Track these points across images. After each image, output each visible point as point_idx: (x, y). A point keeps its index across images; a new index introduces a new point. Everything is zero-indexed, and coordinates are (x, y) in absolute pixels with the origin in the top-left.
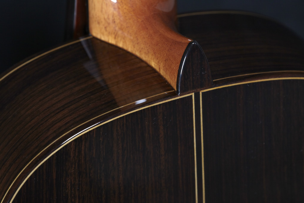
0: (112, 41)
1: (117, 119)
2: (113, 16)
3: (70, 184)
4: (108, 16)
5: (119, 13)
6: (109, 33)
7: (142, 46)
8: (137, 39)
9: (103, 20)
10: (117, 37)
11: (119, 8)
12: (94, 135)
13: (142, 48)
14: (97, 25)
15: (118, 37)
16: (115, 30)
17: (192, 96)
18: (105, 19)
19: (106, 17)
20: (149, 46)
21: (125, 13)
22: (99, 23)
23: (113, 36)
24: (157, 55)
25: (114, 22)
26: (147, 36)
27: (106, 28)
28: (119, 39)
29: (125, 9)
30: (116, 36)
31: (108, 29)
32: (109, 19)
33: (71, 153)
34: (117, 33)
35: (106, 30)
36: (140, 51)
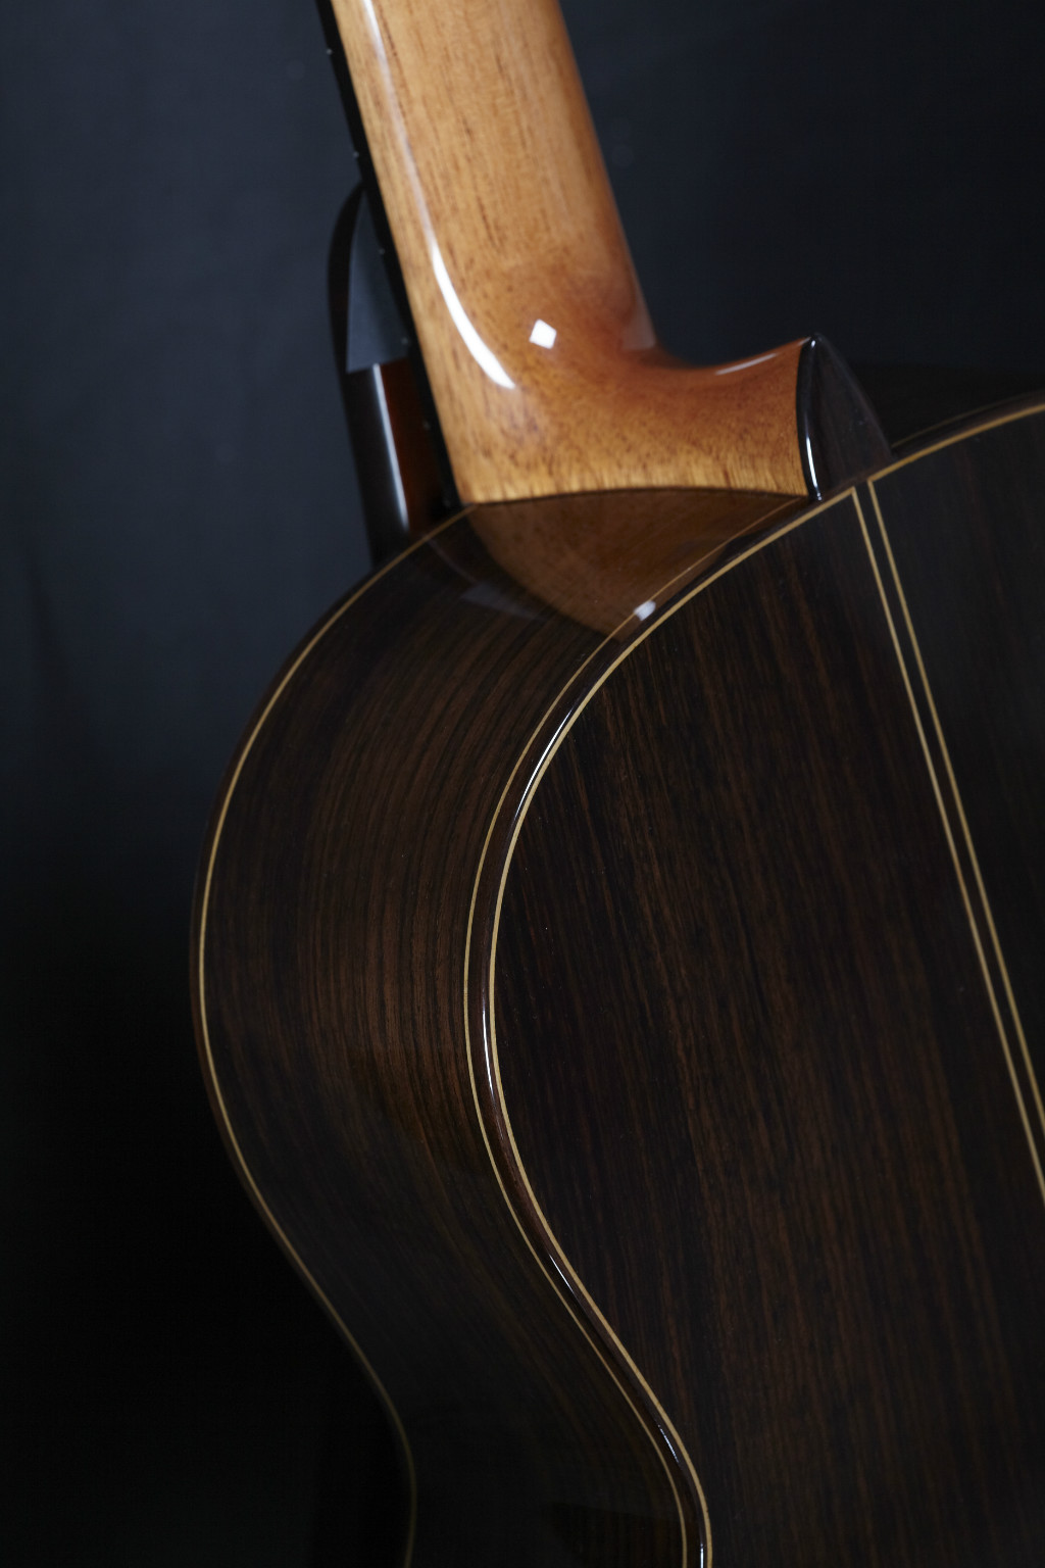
0: (542, 486)
1: (692, 599)
2: (526, 413)
3: (626, 820)
4: (512, 417)
5: (542, 396)
6: (528, 467)
7: (645, 448)
8: (624, 439)
9: (500, 439)
10: (554, 468)
11: (537, 383)
12: (650, 659)
13: (648, 455)
14: (483, 462)
15: (559, 465)
16: (545, 449)
17: (850, 498)
18: (503, 432)
19: (506, 425)
20: (670, 435)
21: (558, 390)
22: (488, 453)
23: (543, 469)
24: (704, 442)
25: (535, 428)
26: (652, 414)
27: (512, 457)
28: (564, 469)
29: (555, 376)
30: (550, 466)
31: (521, 457)
32: (515, 426)
33: (609, 723)
34: (552, 457)
35: (516, 464)
36: (645, 467)
